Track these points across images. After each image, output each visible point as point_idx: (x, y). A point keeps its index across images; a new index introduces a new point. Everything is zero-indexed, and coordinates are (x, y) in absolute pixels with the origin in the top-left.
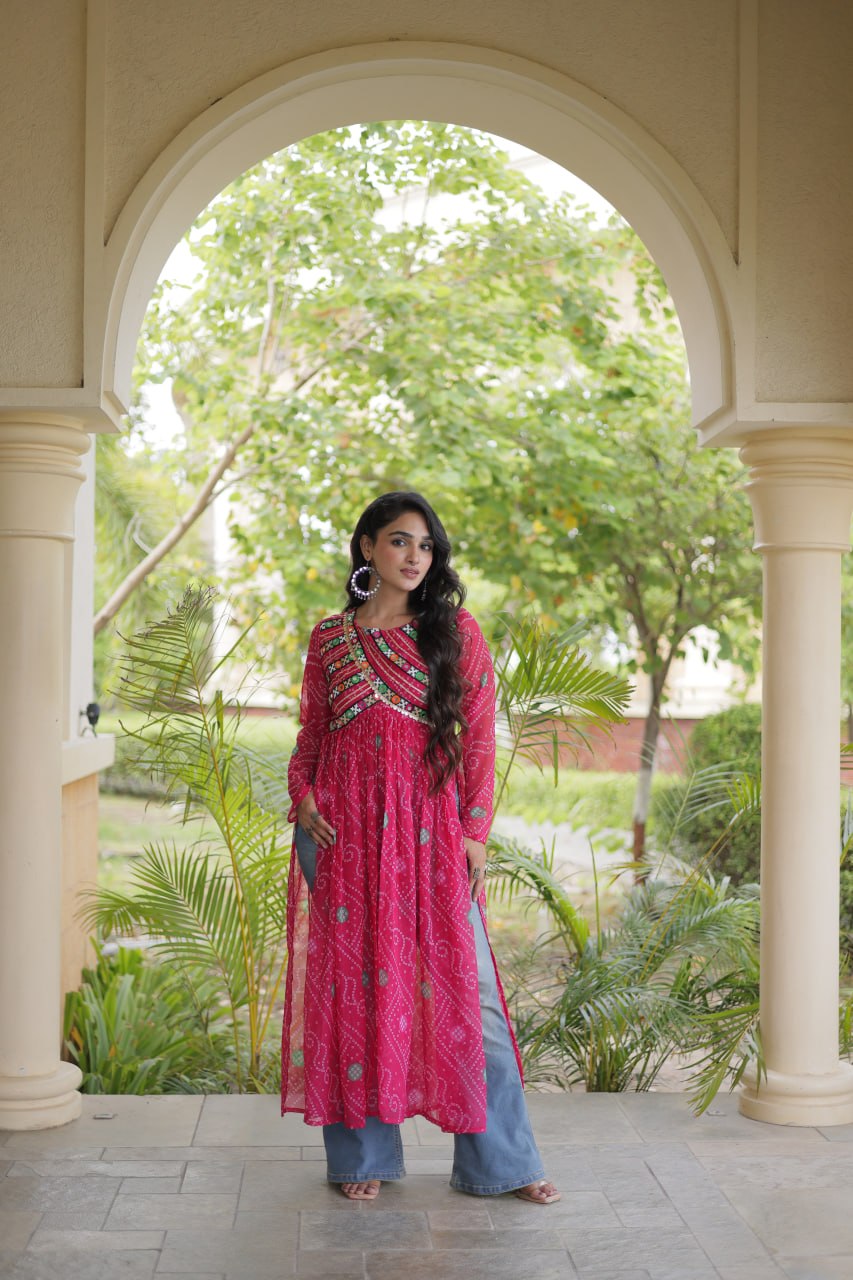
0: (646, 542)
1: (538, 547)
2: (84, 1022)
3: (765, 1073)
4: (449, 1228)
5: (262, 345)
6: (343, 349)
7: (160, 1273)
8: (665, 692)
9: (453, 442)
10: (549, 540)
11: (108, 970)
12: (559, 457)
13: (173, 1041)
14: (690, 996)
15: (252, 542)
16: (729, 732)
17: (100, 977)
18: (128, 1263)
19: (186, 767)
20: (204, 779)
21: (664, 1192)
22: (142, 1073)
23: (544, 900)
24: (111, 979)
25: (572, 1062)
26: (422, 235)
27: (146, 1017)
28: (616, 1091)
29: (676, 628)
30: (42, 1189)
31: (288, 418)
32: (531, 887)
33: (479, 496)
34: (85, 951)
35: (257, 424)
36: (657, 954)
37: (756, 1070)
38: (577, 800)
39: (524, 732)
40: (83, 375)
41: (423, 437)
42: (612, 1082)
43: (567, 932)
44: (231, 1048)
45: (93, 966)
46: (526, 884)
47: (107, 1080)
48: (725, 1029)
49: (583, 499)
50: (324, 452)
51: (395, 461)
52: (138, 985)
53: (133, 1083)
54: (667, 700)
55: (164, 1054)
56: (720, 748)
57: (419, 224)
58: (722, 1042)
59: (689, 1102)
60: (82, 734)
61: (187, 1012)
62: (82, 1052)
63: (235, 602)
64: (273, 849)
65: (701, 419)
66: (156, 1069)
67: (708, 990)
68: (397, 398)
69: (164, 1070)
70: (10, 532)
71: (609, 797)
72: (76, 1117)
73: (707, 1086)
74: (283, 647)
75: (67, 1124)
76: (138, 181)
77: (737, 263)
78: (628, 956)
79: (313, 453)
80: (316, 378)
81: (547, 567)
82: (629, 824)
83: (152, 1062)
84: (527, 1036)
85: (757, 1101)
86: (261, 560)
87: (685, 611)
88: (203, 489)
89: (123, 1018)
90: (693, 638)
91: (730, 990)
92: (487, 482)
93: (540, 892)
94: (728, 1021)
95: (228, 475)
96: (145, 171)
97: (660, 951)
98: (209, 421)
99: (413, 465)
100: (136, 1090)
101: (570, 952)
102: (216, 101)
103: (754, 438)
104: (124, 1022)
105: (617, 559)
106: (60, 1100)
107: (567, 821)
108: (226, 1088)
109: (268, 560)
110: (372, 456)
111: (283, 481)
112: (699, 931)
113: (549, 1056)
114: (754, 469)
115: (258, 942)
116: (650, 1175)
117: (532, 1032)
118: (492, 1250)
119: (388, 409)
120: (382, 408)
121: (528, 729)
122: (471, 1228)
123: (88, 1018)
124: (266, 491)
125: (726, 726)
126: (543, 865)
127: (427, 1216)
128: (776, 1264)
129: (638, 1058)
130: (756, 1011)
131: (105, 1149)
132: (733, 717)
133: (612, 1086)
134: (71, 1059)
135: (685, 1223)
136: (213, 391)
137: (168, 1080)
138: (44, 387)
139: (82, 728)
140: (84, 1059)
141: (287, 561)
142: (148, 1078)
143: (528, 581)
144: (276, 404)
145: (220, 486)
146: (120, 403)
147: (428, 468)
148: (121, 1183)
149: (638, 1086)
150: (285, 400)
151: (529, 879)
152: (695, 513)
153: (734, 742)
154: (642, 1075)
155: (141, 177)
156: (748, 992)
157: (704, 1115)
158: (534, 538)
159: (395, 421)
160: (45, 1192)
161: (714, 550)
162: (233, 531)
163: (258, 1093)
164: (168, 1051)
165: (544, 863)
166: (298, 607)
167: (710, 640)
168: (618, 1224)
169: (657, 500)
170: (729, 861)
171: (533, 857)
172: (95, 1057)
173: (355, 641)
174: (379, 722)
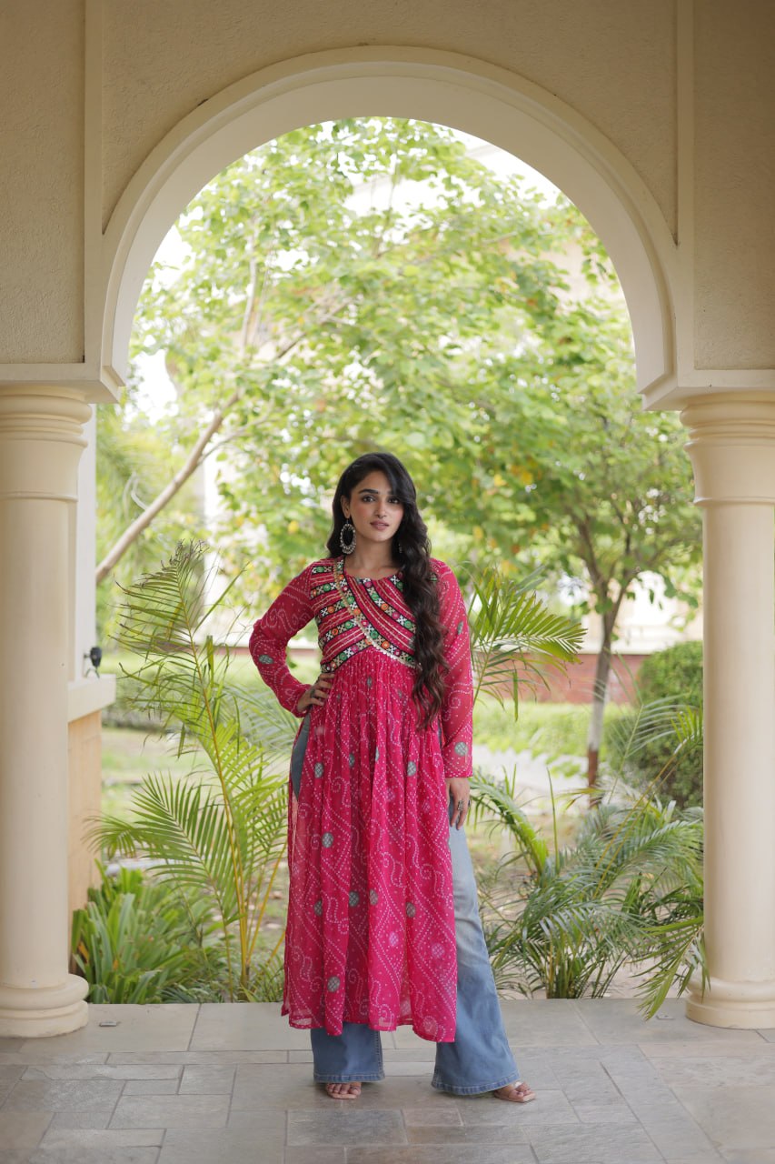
0: (596, 495)
1: (499, 499)
2: (90, 937)
3: (709, 981)
4: (422, 1125)
5: (246, 320)
6: (319, 323)
8: (615, 631)
9: (419, 407)
10: (509, 493)
11: (111, 890)
12: (516, 416)
13: (170, 954)
14: (640, 910)
15: (238, 498)
16: (674, 667)
17: (104, 895)
18: (132, 1159)
19: (181, 705)
20: (197, 716)
21: (618, 1090)
22: (143, 984)
23: (507, 823)
24: (114, 898)
25: (533, 971)
26: (389, 218)
27: (146, 933)
28: (574, 997)
29: (624, 572)
30: (53, 1091)
31: (269, 385)
32: (495, 811)
33: (443, 454)
34: (90, 872)
35: (242, 391)
36: (610, 872)
37: (701, 978)
38: (536, 730)
39: (487, 671)
40: (84, 351)
41: (391, 403)
42: (570, 989)
43: (528, 852)
44: (223, 960)
45: (97, 886)
46: (490, 808)
47: (111, 991)
48: (672, 940)
49: (539, 455)
50: (302, 416)
51: (367, 423)
52: (139, 903)
53: (134, 993)
54: (617, 638)
55: (162, 966)
56: (666, 682)
57: (387, 208)
58: (670, 951)
59: (638, 1008)
60: (86, 675)
61: (183, 928)
62: (88, 965)
63: (224, 553)
64: (260, 779)
65: (644, 387)
66: (156, 980)
67: (657, 905)
68: (368, 367)
69: (162, 981)
70: (19, 494)
71: (565, 727)
72: (84, 1024)
73: (656, 993)
74: (268, 594)
75: (75, 1031)
76: (133, 175)
77: (676, 243)
78: (583, 874)
79: (292, 417)
80: (295, 350)
81: (507, 517)
82: (584, 751)
83: (152, 974)
85: (702, 1006)
86: (247, 515)
87: (632, 557)
88: (193, 451)
89: (126, 933)
90: (640, 580)
91: (677, 904)
92: (449, 444)
93: (503, 816)
94: (675, 932)
95: (216, 438)
96: (139, 166)
97: (612, 869)
98: (199, 389)
99: (383, 427)
100: (138, 999)
101: (530, 870)
102: (202, 102)
103: (694, 403)
104: (126, 937)
105: (568, 511)
106: (69, 1009)
107: (528, 749)
108: (218, 997)
109: (254, 515)
110: (346, 419)
111: (266, 442)
112: (649, 850)
113: (512, 965)
114: (694, 430)
115: (248, 864)
116: (605, 1074)
117: (497, 943)
118: (461, 1145)
119: (360, 376)
120: (354, 376)
121: (491, 668)
122: (443, 1125)
123: (94, 933)
124: (250, 453)
125: (671, 662)
126: (505, 792)
127: (403, 1114)
128: (721, 1156)
129: (594, 966)
130: (701, 923)
131: (109, 1054)
132: (677, 654)
133: (570, 993)
134: (79, 972)
135: (637, 1119)
136: (201, 361)
137: (167, 990)
138: (49, 363)
139: (86, 670)
140: (90, 971)
141: (269, 514)
142: (148, 988)
143: (489, 531)
144: (258, 371)
145: (208, 447)
146: (117, 375)
147: (397, 430)
148: (125, 1085)
149: (594, 992)
150: (267, 368)
151: (492, 805)
152: (639, 468)
153: (678, 677)
154: (597, 982)
155: (135, 172)
156: (693, 906)
157: (653, 1018)
158: (494, 491)
159: (367, 387)
160: (55, 1094)
161: (658, 502)
162: (221, 488)
163: (249, 1001)
164: (166, 963)
165: (507, 789)
166: (281, 556)
167: (656, 583)
168: (576, 1120)
169: (604, 457)
170: (675, 786)
171: (496, 784)
172: (100, 970)
173: (346, 589)
174: (370, 665)
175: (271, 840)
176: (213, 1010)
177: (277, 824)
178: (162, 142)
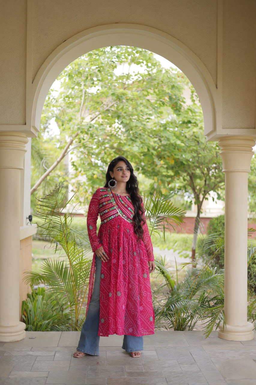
0: (195, 166)
1: (162, 168)
2: (27, 309)
3: (226, 325)
4: (131, 371)
5: (81, 109)
6: (105, 110)
7: (47, 384)
8: (201, 210)
9: (137, 138)
10: (165, 166)
11: (35, 294)
12: (168, 142)
13: (53, 315)
14: (205, 302)
15: (78, 167)
16: (220, 223)
17: (33, 296)
18: (38, 381)
19: (56, 236)
20: (61, 239)
21: (195, 360)
22: (44, 325)
23: (162, 274)
24: (36, 296)
25: (170, 322)
26: (128, 77)
27: (46, 308)
28: (183, 330)
29: (205, 191)
30: (14, 359)
31: (88, 130)
32: (158, 270)
33: (144, 154)
34: (28, 288)
35: (79, 131)
36: (195, 290)
37: (223, 324)
38: (176, 242)
40: (26, 121)
41: (127, 136)
42: (181, 328)
43: (168, 283)
44: (70, 317)
45: (30, 293)
46: (157, 269)
47: (34, 327)
48: (215, 312)
49: (175, 155)
50: (99, 140)
51: (120, 143)
52: (44, 298)
53: (41, 327)
54: (202, 213)
55: (51, 319)
56: (217, 227)
57: (128, 73)
58: (214, 316)
59: (204, 334)
60: (27, 224)
61: (57, 307)
62: (27, 318)
63: (73, 184)
64: (82, 259)
65: (207, 133)
66: (48, 324)
67: (210, 301)
68: (120, 124)
69: (51, 324)
70: (5, 167)
71: (185, 241)
72: (24, 338)
73: (209, 329)
74: (87, 198)
75: (21, 340)
76: (42, 65)
77: (217, 88)
78: (186, 291)
79: (96, 140)
80: (97, 118)
81: (164, 174)
82: (191, 250)
83: (47, 322)
84: (157, 314)
85: (223, 334)
86: (80, 172)
87: (207, 186)
88: (63, 151)
89: (39, 308)
90: (209, 194)
91: (216, 301)
92: (146, 150)
93: (161, 272)
94: (216, 310)
95: (71, 147)
96: (44, 61)
97: (196, 289)
98: (65, 131)
99: (125, 144)
100: (42, 330)
101: (169, 289)
102: (65, 41)
103: (222, 139)
104: (39, 310)
105: (186, 171)
106: (20, 333)
107: (173, 248)
108: (68, 329)
109: (82, 172)
110: (113, 141)
111: (87, 148)
112: (207, 283)
113: (163, 320)
114: (222, 148)
115: (78, 287)
116: (191, 355)
117: (158, 313)
118: (144, 377)
119: (118, 128)
120: (116, 127)
121: (156, 224)
122: (138, 371)
123: (29, 309)
124: (81, 152)
125: (219, 221)
126: (161, 264)
127: (125, 367)
128: (226, 381)
129: (189, 321)
130: (223, 307)
131: (32, 348)
132: (221, 218)
133: (182, 329)
134: (23, 321)
135: (200, 369)
136: (66, 122)
137: (52, 327)
138: (15, 125)
139: (27, 223)
140: (27, 320)
141: (88, 172)
142: (46, 326)
143: (159, 179)
144: (85, 125)
145: (69, 150)
146: (37, 129)
147: (129, 145)
148: (37, 358)
149: (189, 329)
150: (88, 124)
151: (157, 268)
152: (209, 158)
153: (221, 226)
154: (190, 326)
155: (43, 63)
156: (221, 301)
157: (208, 338)
158: (161, 165)
159: (120, 131)
160: (14, 360)
161: (215, 168)
162: (72, 163)
163: (78, 331)
164: (52, 318)
165: (162, 263)
166: (91, 186)
167: (214, 195)
168: (181, 370)
169: (198, 154)
170: (220, 261)
171: (159, 261)
172: (31, 320)
173: (112, 197)
174: (119, 222)
175: (85, 279)
176: (66, 333)
177: (87, 274)
178: (51, 54)
